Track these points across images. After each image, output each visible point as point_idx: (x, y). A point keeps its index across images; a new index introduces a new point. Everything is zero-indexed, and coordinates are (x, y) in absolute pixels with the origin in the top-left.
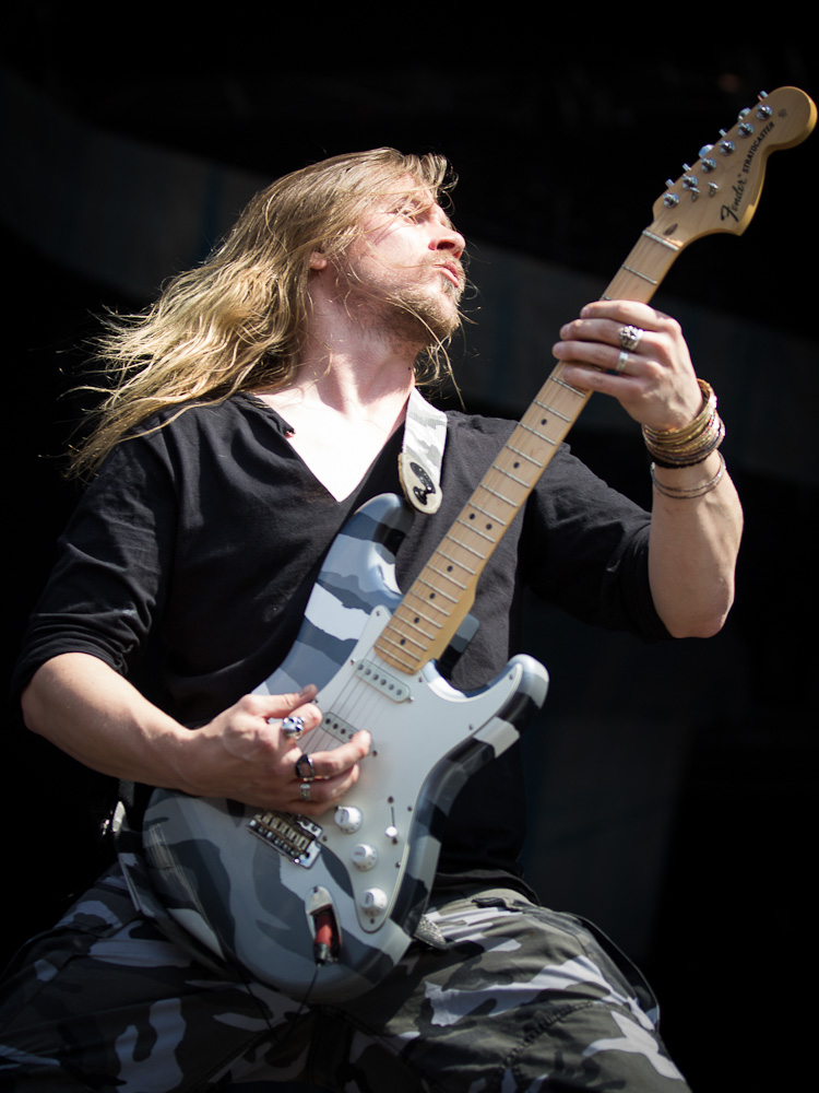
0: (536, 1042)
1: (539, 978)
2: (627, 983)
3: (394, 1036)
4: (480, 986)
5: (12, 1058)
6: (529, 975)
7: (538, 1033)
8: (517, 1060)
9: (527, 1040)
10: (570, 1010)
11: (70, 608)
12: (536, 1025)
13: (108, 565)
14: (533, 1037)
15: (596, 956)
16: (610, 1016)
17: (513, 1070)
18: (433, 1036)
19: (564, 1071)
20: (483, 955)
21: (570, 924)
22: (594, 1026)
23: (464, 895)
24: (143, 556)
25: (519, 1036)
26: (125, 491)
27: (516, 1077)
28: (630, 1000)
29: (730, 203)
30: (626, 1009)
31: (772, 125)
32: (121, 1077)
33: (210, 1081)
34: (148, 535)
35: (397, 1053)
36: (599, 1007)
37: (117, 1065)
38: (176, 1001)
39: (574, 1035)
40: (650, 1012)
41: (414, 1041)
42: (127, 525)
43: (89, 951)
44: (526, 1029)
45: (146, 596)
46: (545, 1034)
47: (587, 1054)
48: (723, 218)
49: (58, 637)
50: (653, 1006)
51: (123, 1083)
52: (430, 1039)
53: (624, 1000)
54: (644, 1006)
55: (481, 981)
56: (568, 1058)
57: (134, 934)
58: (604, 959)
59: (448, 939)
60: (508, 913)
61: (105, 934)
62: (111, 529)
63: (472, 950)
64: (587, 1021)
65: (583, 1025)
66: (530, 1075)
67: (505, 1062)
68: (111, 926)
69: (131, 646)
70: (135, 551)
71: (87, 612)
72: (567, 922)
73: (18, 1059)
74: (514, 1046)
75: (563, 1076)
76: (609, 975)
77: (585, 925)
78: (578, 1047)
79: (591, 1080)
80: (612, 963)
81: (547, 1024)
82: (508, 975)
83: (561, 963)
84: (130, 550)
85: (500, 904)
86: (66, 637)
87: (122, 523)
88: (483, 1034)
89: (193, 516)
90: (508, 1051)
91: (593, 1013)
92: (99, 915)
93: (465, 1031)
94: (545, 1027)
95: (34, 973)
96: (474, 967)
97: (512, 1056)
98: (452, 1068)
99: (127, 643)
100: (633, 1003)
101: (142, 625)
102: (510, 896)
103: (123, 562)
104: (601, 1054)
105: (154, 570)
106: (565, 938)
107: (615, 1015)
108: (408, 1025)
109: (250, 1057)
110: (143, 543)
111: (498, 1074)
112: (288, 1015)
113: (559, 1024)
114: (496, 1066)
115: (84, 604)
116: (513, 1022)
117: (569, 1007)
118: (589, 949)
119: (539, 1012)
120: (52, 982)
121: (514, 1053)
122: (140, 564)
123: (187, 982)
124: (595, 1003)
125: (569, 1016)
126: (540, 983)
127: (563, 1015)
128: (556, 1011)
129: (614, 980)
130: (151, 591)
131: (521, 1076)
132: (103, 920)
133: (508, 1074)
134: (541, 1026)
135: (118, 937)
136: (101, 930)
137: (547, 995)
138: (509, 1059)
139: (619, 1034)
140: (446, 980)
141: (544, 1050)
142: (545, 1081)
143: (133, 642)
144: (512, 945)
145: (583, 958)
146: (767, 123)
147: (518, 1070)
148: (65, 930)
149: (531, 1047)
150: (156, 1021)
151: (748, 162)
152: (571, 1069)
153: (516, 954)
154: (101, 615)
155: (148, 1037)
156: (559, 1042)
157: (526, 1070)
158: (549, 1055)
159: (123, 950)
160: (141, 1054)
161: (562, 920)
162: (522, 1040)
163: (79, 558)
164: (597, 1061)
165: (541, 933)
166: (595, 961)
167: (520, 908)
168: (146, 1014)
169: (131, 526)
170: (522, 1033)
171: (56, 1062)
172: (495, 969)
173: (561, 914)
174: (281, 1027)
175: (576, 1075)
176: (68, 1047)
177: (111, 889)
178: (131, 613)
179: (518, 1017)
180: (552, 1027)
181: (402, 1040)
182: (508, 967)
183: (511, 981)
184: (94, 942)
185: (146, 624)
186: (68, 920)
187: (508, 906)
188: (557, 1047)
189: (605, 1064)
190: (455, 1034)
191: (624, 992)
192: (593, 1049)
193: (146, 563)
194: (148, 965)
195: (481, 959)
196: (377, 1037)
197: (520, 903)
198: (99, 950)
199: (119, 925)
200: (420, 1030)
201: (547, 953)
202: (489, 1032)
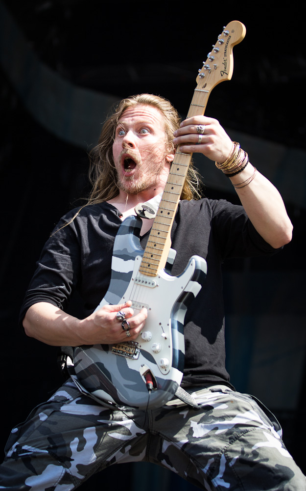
0: (234, 444)
1: (235, 419)
2: (269, 421)
3: (178, 442)
4: (212, 422)
5: (30, 450)
6: (231, 418)
7: (235, 440)
8: (226, 451)
9: (230, 443)
10: (247, 431)
11: (39, 287)
12: (234, 437)
13: (53, 269)
14: (233, 442)
15: (257, 410)
16: (262, 433)
17: (225, 455)
18: (193, 441)
19: (245, 455)
20: (213, 410)
21: (247, 398)
22: (256, 438)
23: (206, 387)
24: (67, 265)
25: (227, 442)
26: (59, 242)
27: (226, 457)
28: (270, 427)
29: (223, 69)
30: (269, 431)
31: (230, 37)
32: (72, 458)
33: (107, 460)
34: (69, 258)
35: (180, 448)
36: (258, 430)
37: (71, 453)
38: (94, 428)
39: (248, 441)
40: (278, 432)
41: (186, 444)
42: (61, 254)
43: (60, 409)
44: (230, 439)
45: (68, 281)
46: (237, 441)
47: (254, 448)
48: (222, 75)
49: (35, 298)
50: (280, 429)
51: (73, 460)
52: (192, 443)
53: (268, 427)
54: (276, 430)
55: (213, 420)
56: (247, 450)
57: (78, 402)
58: (260, 412)
59: (199, 404)
60: (223, 394)
61: (66, 402)
62: (54, 256)
63: (209, 408)
64: (254, 436)
65: (252, 437)
66: (231, 457)
67: (222, 452)
68: (69, 399)
69: (64, 299)
70: (64, 264)
71: (46, 287)
72: (246, 397)
73: (32, 451)
74: (225, 445)
75: (244, 457)
76: (262, 418)
77: (253, 398)
78: (250, 446)
79: (256, 458)
80: (264, 413)
81: (238, 437)
82: (223, 418)
83: (244, 413)
84: (62, 264)
85: (220, 391)
86: (38, 297)
87: (59, 254)
88: (213, 441)
89: (87, 249)
90: (223, 447)
91: (256, 432)
92: (64, 395)
93: (206, 439)
94: (237, 438)
95: (39, 418)
96: (210, 415)
97: (224, 449)
98: (201, 454)
99: (62, 298)
100: (272, 428)
101: (68, 291)
102: (224, 388)
103: (59, 268)
104: (259, 448)
105: (72, 270)
106: (245, 403)
107: (264, 433)
108: (183, 437)
109: (123, 451)
110: (67, 260)
111: (219, 456)
112: (137, 434)
113: (243, 437)
114: (218, 453)
115: (45, 285)
116: (225, 436)
117: (247, 430)
118: (254, 407)
119: (235, 432)
120: (45, 421)
121: (225, 448)
122: (66, 268)
123: (98, 421)
124: (257, 428)
125: (247, 434)
126: (235, 421)
127: (244, 433)
128: (242, 432)
129: (265, 419)
130: (70, 279)
131: (228, 457)
132: (66, 398)
133: (223, 455)
134: (236, 437)
135: (71, 403)
136: (65, 401)
137: (238, 426)
138: (223, 450)
139: (266, 440)
140: (199, 420)
141: (237, 446)
142: (237, 459)
143: (65, 298)
144: (224, 406)
145: (252, 410)
146: (228, 37)
147: (227, 455)
148: (51, 402)
149: (232, 446)
150: (85, 436)
151: (225, 53)
152: (248, 455)
153: (226, 409)
154: (51, 288)
155: (83, 442)
156: (243, 444)
157: (230, 454)
158: (239, 449)
159: (74, 408)
160: (80, 449)
161: (244, 397)
162: (228, 443)
163: (42, 267)
164: (258, 451)
165: (236, 401)
166: (257, 412)
167: (228, 392)
168: (82, 433)
169: (62, 255)
170: (228, 440)
171: (47, 452)
172: (218, 416)
173: (244, 394)
174: (134, 439)
175: (249, 456)
176: (51, 446)
177: (69, 386)
178: (63, 287)
179: (227, 434)
180: (240, 438)
181: (181, 444)
182: (223, 415)
183: (224, 420)
184: (62, 405)
185: (69, 291)
186: (52, 398)
187: (223, 391)
188: (242, 446)
189: (261, 452)
190: (202, 441)
191: (269, 424)
192: (255, 447)
193: (68, 268)
194: (83, 414)
195: (212, 412)
196: (172, 442)
197: (228, 390)
198: (64, 409)
199: (72, 399)
200: (188, 439)
201: (238, 409)
202: (215, 440)
